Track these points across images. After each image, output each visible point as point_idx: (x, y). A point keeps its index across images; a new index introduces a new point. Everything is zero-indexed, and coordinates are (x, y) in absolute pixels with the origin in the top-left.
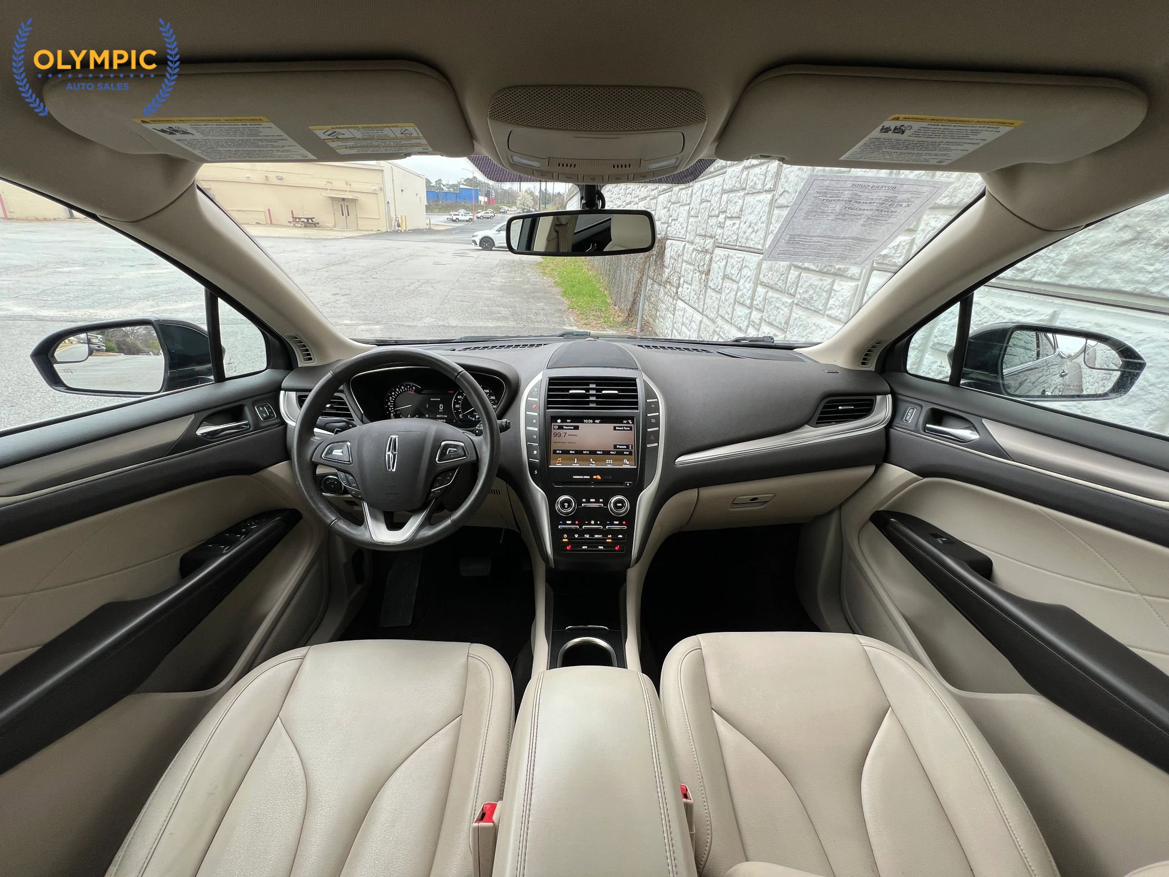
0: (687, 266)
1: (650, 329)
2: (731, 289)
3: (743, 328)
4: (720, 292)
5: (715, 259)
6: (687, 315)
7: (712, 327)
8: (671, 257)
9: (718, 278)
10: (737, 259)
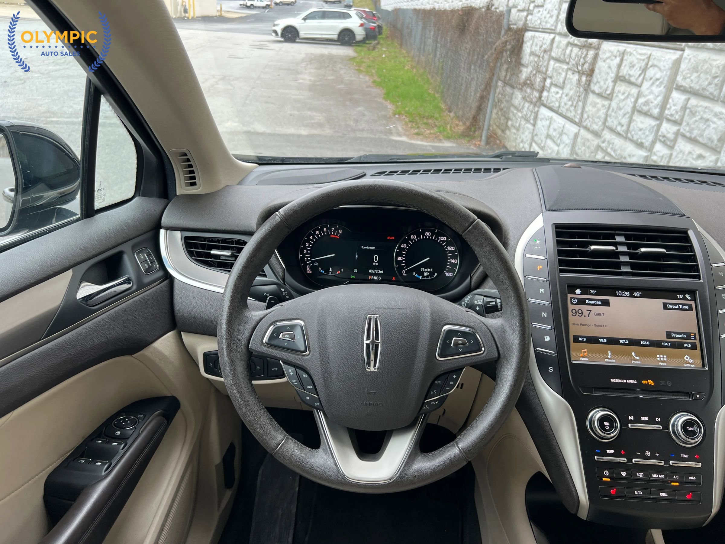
0: (557, 65)
1: (498, 142)
2: (629, 94)
3: (647, 144)
4: (609, 97)
5: (601, 55)
6: (554, 125)
7: (596, 142)
8: (532, 54)
9: (607, 80)
10: (639, 57)
